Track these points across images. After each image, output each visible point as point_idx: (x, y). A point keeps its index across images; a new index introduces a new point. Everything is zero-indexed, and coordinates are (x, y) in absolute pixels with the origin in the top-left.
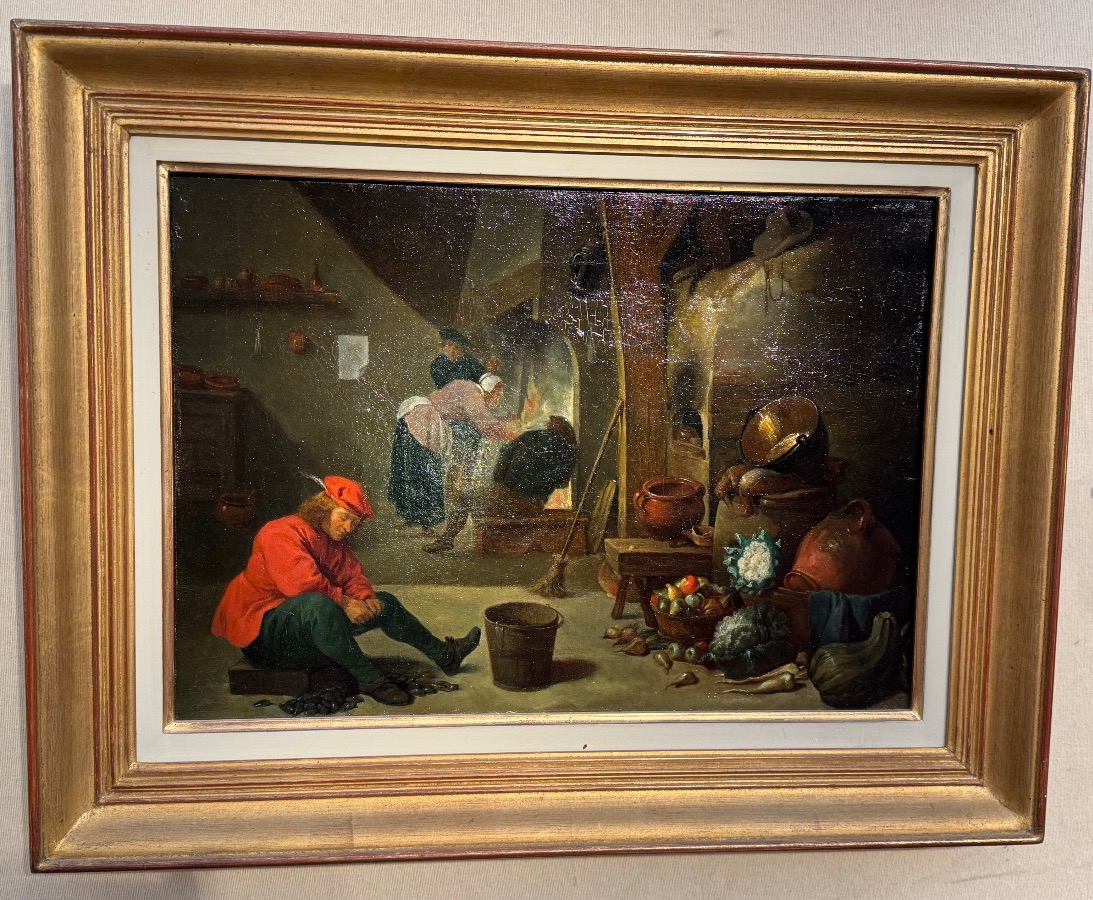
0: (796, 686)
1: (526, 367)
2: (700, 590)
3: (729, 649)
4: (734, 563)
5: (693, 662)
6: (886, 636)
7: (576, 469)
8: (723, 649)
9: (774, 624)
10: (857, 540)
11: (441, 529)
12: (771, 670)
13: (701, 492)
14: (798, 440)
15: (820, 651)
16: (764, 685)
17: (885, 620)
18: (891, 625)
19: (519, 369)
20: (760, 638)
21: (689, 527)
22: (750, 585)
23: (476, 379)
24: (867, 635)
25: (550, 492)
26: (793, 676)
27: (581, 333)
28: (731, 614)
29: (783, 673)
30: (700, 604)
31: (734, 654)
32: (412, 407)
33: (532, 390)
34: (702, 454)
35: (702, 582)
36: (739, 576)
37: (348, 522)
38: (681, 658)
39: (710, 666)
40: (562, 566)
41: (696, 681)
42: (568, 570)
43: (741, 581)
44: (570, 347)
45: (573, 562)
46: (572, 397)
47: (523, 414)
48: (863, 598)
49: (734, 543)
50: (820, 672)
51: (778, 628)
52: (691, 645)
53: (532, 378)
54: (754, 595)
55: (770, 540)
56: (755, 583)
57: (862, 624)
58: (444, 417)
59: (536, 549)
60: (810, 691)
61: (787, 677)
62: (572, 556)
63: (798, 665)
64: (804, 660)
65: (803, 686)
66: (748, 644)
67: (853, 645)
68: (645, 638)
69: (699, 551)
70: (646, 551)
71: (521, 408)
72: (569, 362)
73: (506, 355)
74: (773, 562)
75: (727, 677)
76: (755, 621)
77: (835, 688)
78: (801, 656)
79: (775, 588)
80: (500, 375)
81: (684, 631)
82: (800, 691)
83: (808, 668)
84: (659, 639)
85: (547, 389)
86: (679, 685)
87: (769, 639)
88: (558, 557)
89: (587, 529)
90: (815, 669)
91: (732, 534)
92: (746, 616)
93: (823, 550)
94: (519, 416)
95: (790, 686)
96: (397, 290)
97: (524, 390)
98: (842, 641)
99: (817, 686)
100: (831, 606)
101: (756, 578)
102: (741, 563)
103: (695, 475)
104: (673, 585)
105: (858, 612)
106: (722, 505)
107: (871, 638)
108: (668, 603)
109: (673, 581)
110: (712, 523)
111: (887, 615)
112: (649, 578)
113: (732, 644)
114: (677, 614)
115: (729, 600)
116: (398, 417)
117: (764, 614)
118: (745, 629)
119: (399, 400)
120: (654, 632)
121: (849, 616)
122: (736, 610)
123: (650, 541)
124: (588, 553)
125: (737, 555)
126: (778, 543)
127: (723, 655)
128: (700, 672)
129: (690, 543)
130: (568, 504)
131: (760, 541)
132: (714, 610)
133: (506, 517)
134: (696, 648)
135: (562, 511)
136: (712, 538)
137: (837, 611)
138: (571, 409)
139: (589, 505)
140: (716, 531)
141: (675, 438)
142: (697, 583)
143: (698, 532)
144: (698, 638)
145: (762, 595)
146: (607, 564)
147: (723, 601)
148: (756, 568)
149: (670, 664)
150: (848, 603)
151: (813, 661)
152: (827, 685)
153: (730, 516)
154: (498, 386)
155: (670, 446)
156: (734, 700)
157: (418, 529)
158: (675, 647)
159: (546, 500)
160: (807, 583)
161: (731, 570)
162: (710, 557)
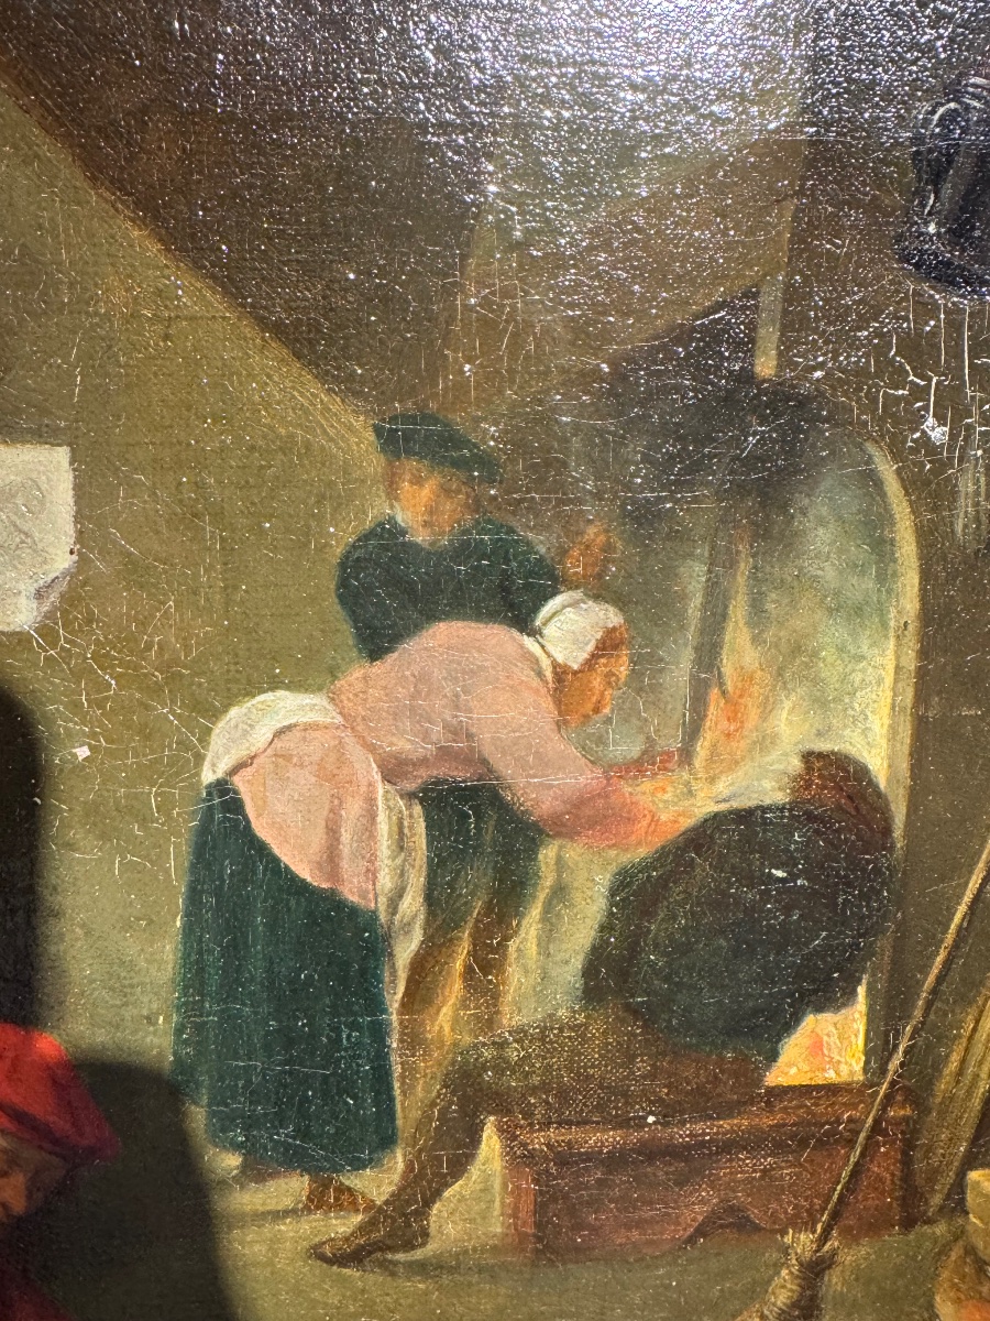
1: (722, 562)
7: (884, 944)
11: (378, 1182)
19: (694, 576)
23: (523, 620)
25: (789, 1026)
27: (938, 433)
32: (262, 735)
33: (741, 652)
37: (19, 1180)
40: (815, 1270)
42: (834, 1281)
44: (893, 486)
45: (853, 1256)
46: (889, 679)
47: (702, 750)
53: (738, 610)
58: (393, 770)
59: (731, 1222)
62: (852, 1238)
71: (693, 731)
72: (882, 548)
73: (642, 519)
80: (620, 601)
85: (797, 650)
88: (803, 1243)
89: (909, 1145)
94: (686, 755)
96: (186, 243)
97: (708, 654)
116: (208, 776)
119: (207, 711)
124: (908, 1223)
130: (848, 1064)
133: (623, 1123)
135: (832, 1090)
138: (879, 723)
139: (922, 1065)
146: (970, 1251)
154: (608, 645)
157: (294, 1187)
159: (773, 1056)
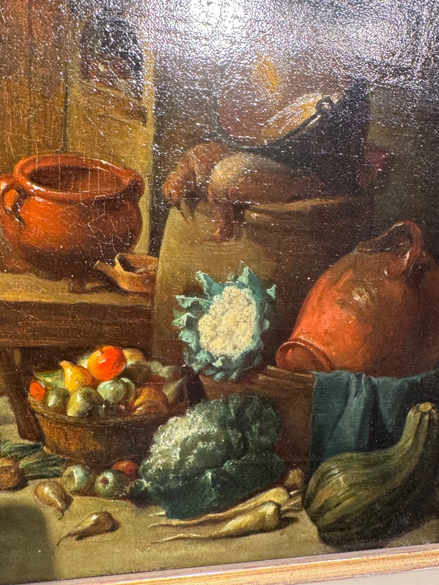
0: (282, 520)
2: (127, 373)
3: (176, 471)
4: (191, 325)
5: (110, 496)
6: (422, 439)
8: (164, 472)
9: (255, 428)
10: (396, 289)
12: (244, 500)
13: (135, 190)
14: (319, 106)
15: (324, 466)
16: (231, 526)
17: (423, 414)
18: (431, 421)
20: (229, 451)
21: (108, 257)
22: (218, 364)
24: (394, 439)
26: (278, 506)
28: (181, 413)
29: (264, 504)
30: (125, 399)
31: (185, 478)
34: (141, 115)
35: (131, 358)
36: (199, 348)
38: (88, 490)
39: (141, 499)
41: (114, 526)
43: (202, 356)
48: (396, 383)
49: (193, 289)
50: (323, 496)
51: (261, 433)
52: (108, 468)
54: (225, 379)
55: (258, 284)
56: (227, 359)
57: (390, 421)
60: (306, 528)
61: (270, 510)
63: (289, 489)
64: (298, 481)
65: (293, 520)
66: (210, 461)
67: (374, 455)
68: (16, 460)
69: (129, 301)
70: (22, 298)
74: (261, 323)
75: (169, 516)
76: (223, 424)
77: (341, 520)
78: (294, 476)
79: (261, 369)
81: (94, 446)
82: (288, 529)
83: (303, 493)
84: (45, 461)
86: (83, 535)
87: (246, 450)
90: (313, 496)
91: (189, 271)
92: (209, 416)
93: (343, 304)
95: (273, 523)
98: (358, 449)
99: (314, 520)
100: (347, 396)
101: (229, 351)
102: (204, 324)
103: (125, 154)
104: (74, 361)
105: (385, 405)
106: (175, 216)
107: (400, 444)
108: (65, 397)
109: (74, 355)
110: (154, 249)
111: (426, 407)
112: (27, 352)
113: (181, 462)
114: (81, 415)
115: (180, 390)
117: (240, 412)
118: (206, 438)
120: (35, 448)
121: (373, 409)
122: (192, 405)
123: (30, 279)
125: (198, 310)
126: (271, 292)
127: (164, 480)
128: (123, 512)
129: (111, 285)
131: (242, 286)
132: (151, 407)
134: (117, 473)
136: (152, 279)
137: (356, 404)
140: (162, 266)
141: (86, 74)
142: (123, 360)
143: (127, 266)
144: (120, 455)
145: (238, 381)
147: (170, 391)
148: (230, 334)
149: (67, 501)
150: (374, 391)
151: (312, 482)
152: (329, 517)
153: (189, 239)
155: (75, 92)
156: (182, 551)
158: (77, 473)
160: (315, 360)
161: (186, 336)
162: (148, 315)
